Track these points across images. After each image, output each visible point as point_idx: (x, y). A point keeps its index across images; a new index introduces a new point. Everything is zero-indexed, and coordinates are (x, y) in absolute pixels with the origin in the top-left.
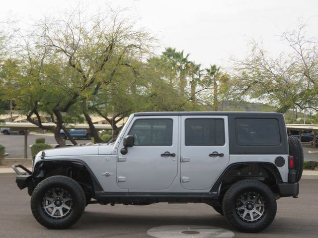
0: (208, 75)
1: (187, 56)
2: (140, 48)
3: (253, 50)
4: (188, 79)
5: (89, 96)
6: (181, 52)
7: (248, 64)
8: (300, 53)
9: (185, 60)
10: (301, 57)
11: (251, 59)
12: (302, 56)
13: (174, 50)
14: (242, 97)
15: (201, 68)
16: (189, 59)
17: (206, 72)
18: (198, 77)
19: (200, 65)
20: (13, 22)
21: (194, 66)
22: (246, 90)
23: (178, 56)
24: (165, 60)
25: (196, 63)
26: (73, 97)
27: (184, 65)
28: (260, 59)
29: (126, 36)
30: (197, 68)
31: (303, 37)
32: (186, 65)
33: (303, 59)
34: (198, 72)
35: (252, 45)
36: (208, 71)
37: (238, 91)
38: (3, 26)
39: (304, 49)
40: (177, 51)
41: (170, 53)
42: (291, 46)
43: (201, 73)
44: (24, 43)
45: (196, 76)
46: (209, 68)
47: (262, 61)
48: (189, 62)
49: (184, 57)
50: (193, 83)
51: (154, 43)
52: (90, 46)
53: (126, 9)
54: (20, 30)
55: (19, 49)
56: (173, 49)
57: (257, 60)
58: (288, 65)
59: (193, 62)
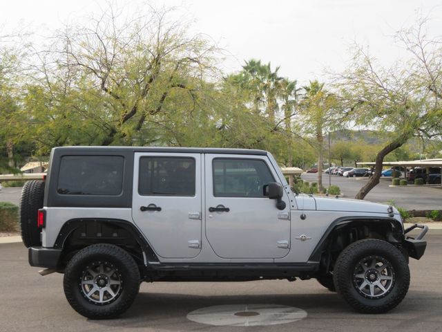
0: (307, 95)
1: (277, 70)
2: (198, 62)
3: (354, 58)
4: (281, 102)
5: (129, 132)
6: (267, 65)
7: (349, 78)
8: (422, 58)
9: (272, 76)
10: (423, 64)
11: (353, 70)
12: (425, 62)
13: (259, 63)
14: (342, 124)
15: (297, 87)
16: (279, 75)
17: (304, 92)
18: (294, 99)
19: (295, 82)
20: (26, 34)
21: (287, 84)
22: (347, 114)
23: (264, 70)
24: (247, 77)
25: (291, 80)
26: (109, 134)
27: (272, 84)
28: (366, 70)
29: (176, 47)
30: (292, 87)
31: (424, 36)
32: (276, 83)
33: (427, 66)
34: (293, 92)
35: (354, 51)
36: (308, 89)
37: (337, 116)
38: (13, 41)
39: (426, 52)
40: (262, 64)
41: (253, 67)
42: (408, 49)
43: (297, 93)
44: (39, 63)
45: (291, 98)
46: (308, 85)
47: (369, 72)
48: (280, 79)
49: (273, 71)
50: (288, 107)
51: (216, 54)
52: (129, 62)
53: (173, 9)
54: (33, 45)
55: (33, 71)
56: (257, 61)
57: (362, 72)
58: (406, 76)
59: (286, 78)
